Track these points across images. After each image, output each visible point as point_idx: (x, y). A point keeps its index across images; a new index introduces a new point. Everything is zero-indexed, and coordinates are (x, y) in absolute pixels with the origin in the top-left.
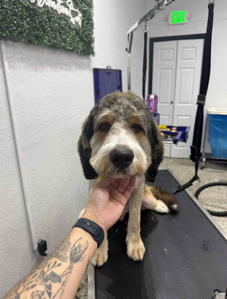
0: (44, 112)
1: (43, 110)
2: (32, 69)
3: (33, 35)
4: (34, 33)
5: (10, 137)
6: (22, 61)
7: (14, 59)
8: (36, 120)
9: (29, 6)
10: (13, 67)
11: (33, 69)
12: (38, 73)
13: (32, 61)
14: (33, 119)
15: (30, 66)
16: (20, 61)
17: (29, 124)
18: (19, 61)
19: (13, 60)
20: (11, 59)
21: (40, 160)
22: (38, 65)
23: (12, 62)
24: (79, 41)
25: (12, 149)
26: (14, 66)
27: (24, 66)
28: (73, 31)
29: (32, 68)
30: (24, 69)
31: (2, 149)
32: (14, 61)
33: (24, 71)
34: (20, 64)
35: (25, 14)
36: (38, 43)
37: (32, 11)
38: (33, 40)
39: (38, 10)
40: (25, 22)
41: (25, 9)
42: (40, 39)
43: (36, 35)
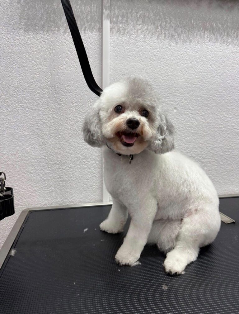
0: (175, 111)
1: (175, 108)
2: (163, 35)
6: (143, 22)
7: (128, 17)
10: (122, 31)
11: (165, 36)
13: (166, 22)
15: (159, 30)
16: (140, 21)
18: (138, 20)
19: (125, 19)
20: (120, 18)
22: (179, 30)
23: (122, 23)
26: (125, 29)
27: (147, 29)
29: (165, 33)
30: (145, 35)
31: (78, 149)
32: (127, 21)
33: (145, 38)
34: (139, 27)
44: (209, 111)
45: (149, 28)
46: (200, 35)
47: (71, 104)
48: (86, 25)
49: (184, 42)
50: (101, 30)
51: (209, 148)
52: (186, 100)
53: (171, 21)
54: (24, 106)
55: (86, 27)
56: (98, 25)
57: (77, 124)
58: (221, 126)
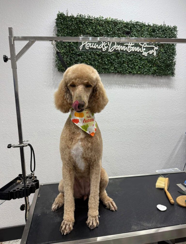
0: (107, 113)
1: (107, 112)
3: (101, 69)
4: (103, 67)
8: (99, 117)
9: (101, 54)
14: (97, 116)
22: (107, 85)
24: (152, 66)
28: (145, 60)
35: (97, 58)
36: (105, 73)
37: (103, 56)
38: (102, 71)
39: (109, 54)
40: (96, 62)
41: (97, 55)
42: (107, 70)
43: (104, 68)
44: (120, 113)
46: (115, 86)
49: (109, 89)
51: (121, 126)
52: (111, 109)
53: (104, 82)
54: (54, 112)
58: (124, 118)
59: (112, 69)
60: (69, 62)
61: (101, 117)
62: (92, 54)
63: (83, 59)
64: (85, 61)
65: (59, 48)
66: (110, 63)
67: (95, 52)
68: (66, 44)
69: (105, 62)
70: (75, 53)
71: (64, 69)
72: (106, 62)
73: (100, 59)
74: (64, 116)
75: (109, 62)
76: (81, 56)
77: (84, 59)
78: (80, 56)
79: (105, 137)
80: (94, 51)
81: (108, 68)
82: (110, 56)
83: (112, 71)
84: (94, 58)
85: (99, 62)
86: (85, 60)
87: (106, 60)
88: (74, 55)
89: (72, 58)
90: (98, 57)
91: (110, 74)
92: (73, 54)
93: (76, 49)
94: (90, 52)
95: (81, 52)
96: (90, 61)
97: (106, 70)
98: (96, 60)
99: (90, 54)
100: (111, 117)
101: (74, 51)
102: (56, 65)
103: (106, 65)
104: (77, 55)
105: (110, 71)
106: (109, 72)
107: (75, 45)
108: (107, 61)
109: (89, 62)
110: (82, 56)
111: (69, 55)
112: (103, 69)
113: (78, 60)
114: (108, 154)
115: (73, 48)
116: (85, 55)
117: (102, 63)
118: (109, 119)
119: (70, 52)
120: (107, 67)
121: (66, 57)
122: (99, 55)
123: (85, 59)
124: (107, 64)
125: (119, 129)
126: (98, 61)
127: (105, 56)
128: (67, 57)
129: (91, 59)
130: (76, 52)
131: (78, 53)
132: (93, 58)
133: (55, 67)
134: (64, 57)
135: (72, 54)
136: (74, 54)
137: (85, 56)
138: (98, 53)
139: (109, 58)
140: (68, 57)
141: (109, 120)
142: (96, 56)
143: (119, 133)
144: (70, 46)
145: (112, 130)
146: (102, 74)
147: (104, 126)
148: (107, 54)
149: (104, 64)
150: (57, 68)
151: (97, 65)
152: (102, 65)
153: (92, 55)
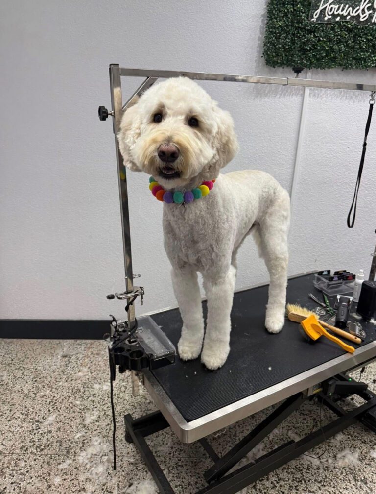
0: (348, 149)
2: (345, 97)
3: (351, 59)
5: (290, 164)
8: (331, 156)
9: (355, 27)
10: (316, 95)
11: (346, 98)
12: (354, 102)
14: (328, 154)
15: (343, 94)
17: (320, 158)
21: (323, 203)
23: (317, 90)
25: (289, 177)
26: (318, 94)
27: (334, 93)
29: (346, 96)
30: (332, 98)
33: (332, 99)
34: (329, 92)
35: (346, 37)
36: (357, 67)
37: (359, 31)
38: (351, 64)
39: (371, 27)
40: (342, 46)
41: (347, 31)
42: (363, 62)
43: (358, 57)
45: (336, 93)
47: (277, 144)
48: (294, 92)
49: (359, 102)
50: (303, 95)
52: (356, 142)
54: (248, 144)
55: (293, 94)
56: (301, 92)
57: (279, 156)
59: (372, 61)
60: (289, 45)
61: (335, 156)
62: (338, 28)
63: (318, 38)
64: (320, 44)
65: (273, 17)
66: (371, 46)
67: (344, 23)
68: (288, 10)
69: (360, 46)
70: (302, 27)
71: (277, 62)
72: (363, 44)
73: (350, 39)
74: (265, 153)
75: (369, 46)
76: (314, 32)
77: (319, 40)
78: (312, 34)
79: (337, 195)
80: (341, 23)
81: (366, 57)
82: (373, 31)
83: (372, 65)
84: (339, 37)
85: (347, 46)
86: (321, 42)
87: (363, 41)
88: (300, 32)
89: (296, 38)
90: (348, 33)
91: (367, 70)
92: (299, 29)
93: (306, 18)
94: (334, 24)
95: (316, 24)
96: (330, 44)
97: (361, 61)
98: (342, 40)
99: (333, 29)
100: (355, 157)
101: (301, 23)
102: (264, 54)
103: (362, 52)
104: (307, 32)
105: (369, 64)
106: (367, 67)
107: (305, 10)
108: (366, 44)
109: (328, 46)
110: (316, 34)
111: (291, 33)
112: (354, 58)
113: (308, 41)
114: (338, 227)
115: (301, 16)
116: (322, 31)
117: (353, 48)
118: (349, 161)
119: (292, 26)
120: (364, 55)
121: (285, 37)
122: (350, 31)
123: (321, 38)
124: (364, 49)
125: (366, 183)
126: (346, 42)
127: (362, 32)
128: (287, 35)
129: (333, 38)
130: (305, 25)
131: (308, 27)
132: (337, 36)
133: (262, 57)
134: (281, 37)
135: (297, 28)
136: (301, 29)
137: (322, 34)
138: (349, 26)
139: (371, 35)
140: (289, 36)
141: (350, 164)
142: (344, 32)
143: (367, 190)
144: (295, 13)
145: (352, 183)
146: (351, 70)
147: (338, 176)
148: (368, 28)
149: (357, 48)
150: (265, 58)
151: (343, 52)
152: (354, 51)
153: (337, 30)
